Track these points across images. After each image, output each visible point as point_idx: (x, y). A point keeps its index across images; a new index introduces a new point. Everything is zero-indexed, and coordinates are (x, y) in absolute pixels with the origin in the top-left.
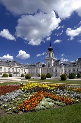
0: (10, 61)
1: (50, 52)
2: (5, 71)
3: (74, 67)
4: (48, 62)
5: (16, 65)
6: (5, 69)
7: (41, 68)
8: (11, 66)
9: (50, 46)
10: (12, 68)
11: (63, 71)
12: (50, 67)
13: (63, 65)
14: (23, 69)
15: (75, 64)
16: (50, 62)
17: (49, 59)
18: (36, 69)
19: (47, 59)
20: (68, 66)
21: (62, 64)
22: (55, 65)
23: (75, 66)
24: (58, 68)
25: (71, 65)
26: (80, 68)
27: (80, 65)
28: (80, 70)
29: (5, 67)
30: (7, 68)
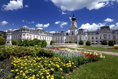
0: (38, 30)
4: (72, 30)
5: (43, 33)
7: (65, 36)
8: (39, 34)
9: (74, 16)
10: (40, 36)
11: (86, 39)
12: (74, 36)
13: (86, 33)
14: (49, 37)
15: (98, 32)
16: (73, 30)
17: (72, 28)
18: (60, 37)
19: (71, 28)
20: (91, 34)
21: (86, 32)
23: (98, 34)
24: (82, 36)
25: (94, 33)
26: (102, 36)
27: (103, 33)
28: (103, 38)
29: (34, 35)
30: (36, 36)
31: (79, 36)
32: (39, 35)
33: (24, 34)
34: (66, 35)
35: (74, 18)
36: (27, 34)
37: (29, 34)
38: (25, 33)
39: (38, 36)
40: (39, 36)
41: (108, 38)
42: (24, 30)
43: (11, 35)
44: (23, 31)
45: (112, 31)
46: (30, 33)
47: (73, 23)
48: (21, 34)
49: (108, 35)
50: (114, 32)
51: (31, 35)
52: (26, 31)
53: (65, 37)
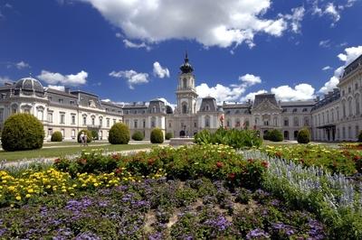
0: (76, 93)
1: (187, 76)
2: (62, 122)
3: (248, 117)
4: (182, 100)
5: (93, 104)
6: (62, 114)
7: (164, 115)
8: (80, 106)
9: (187, 61)
10: (83, 113)
12: (189, 115)
13: (222, 110)
14: (112, 118)
15: (250, 108)
16: (187, 100)
17: (185, 94)
18: (150, 118)
19: (180, 94)
20: (233, 112)
21: (221, 107)
22: (203, 109)
24: (212, 116)
25: (240, 110)
26: (260, 117)
27: (262, 111)
28: (261, 123)
29: (63, 110)
30: (68, 113)
31: (203, 116)
32: (78, 110)
33: (27, 106)
34: (165, 112)
35: (188, 64)
36: (37, 105)
37: (44, 106)
38: (33, 100)
39: (75, 112)
40: (80, 115)
42: (28, 91)
44: (21, 95)
45: (282, 107)
46: (48, 103)
47: (185, 80)
49: (272, 117)
50: (286, 110)
51: (51, 108)
52: (34, 96)
53: (163, 119)
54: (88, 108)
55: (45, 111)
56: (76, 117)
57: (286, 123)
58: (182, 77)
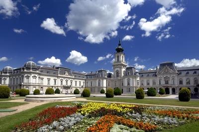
1: (119, 54)
2: (49, 84)
3: (154, 78)
4: (116, 69)
5: (67, 74)
6: (49, 80)
8: (59, 75)
9: (120, 45)
10: (61, 79)
11: (138, 84)
12: (119, 78)
13: (138, 74)
14: (78, 81)
15: (156, 72)
16: (118, 69)
17: (116, 65)
18: (97, 80)
20: (145, 75)
21: (137, 72)
22: (126, 74)
23: (156, 76)
24: (131, 79)
25: (150, 74)
26: (163, 79)
27: (163, 74)
28: (163, 82)
29: (49, 77)
30: (52, 79)
31: (126, 79)
32: (58, 77)
33: (28, 76)
34: (106, 77)
35: (120, 47)
36: (33, 75)
37: (36, 75)
38: (30, 73)
39: (56, 78)
40: (59, 80)
41: (170, 82)
42: (28, 68)
43: (9, 76)
44: (25, 71)
45: (178, 71)
46: (39, 74)
47: (118, 57)
48: (23, 76)
49: (171, 79)
50: (181, 73)
51: (41, 77)
52: (31, 71)
53: (105, 81)
54: (64, 76)
55: (37, 78)
56: (57, 81)
57: (181, 82)
58: (117, 55)
